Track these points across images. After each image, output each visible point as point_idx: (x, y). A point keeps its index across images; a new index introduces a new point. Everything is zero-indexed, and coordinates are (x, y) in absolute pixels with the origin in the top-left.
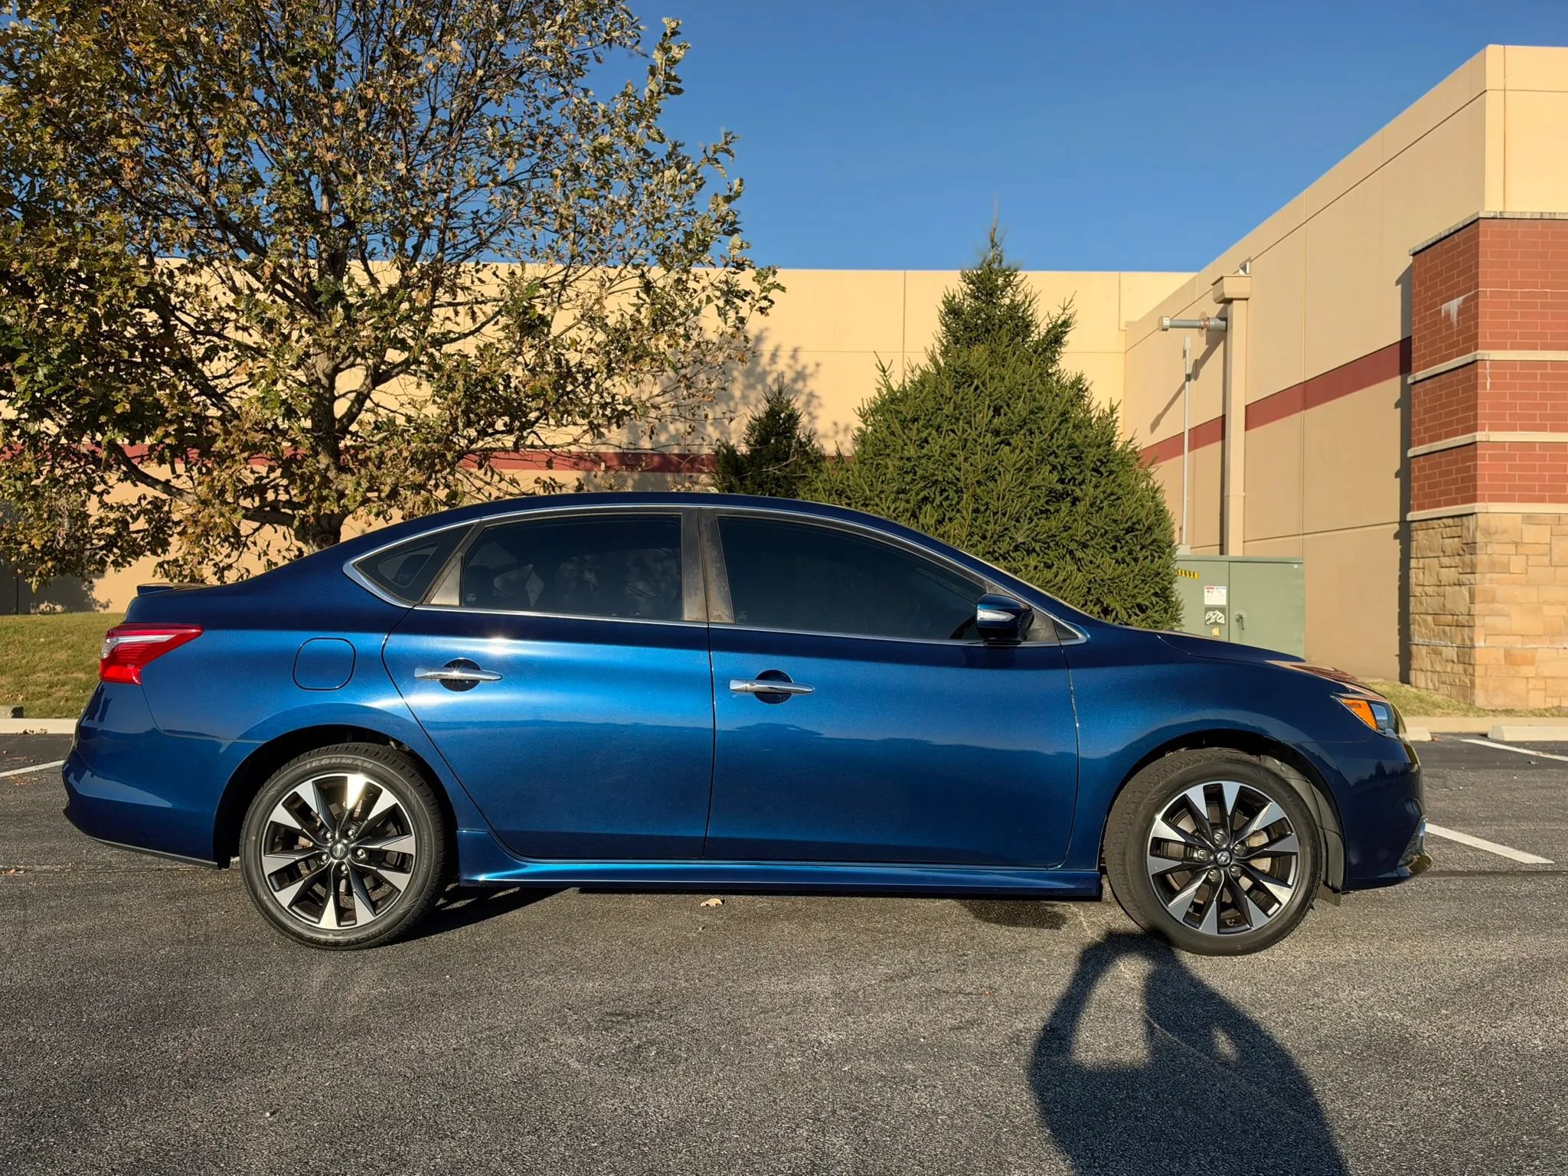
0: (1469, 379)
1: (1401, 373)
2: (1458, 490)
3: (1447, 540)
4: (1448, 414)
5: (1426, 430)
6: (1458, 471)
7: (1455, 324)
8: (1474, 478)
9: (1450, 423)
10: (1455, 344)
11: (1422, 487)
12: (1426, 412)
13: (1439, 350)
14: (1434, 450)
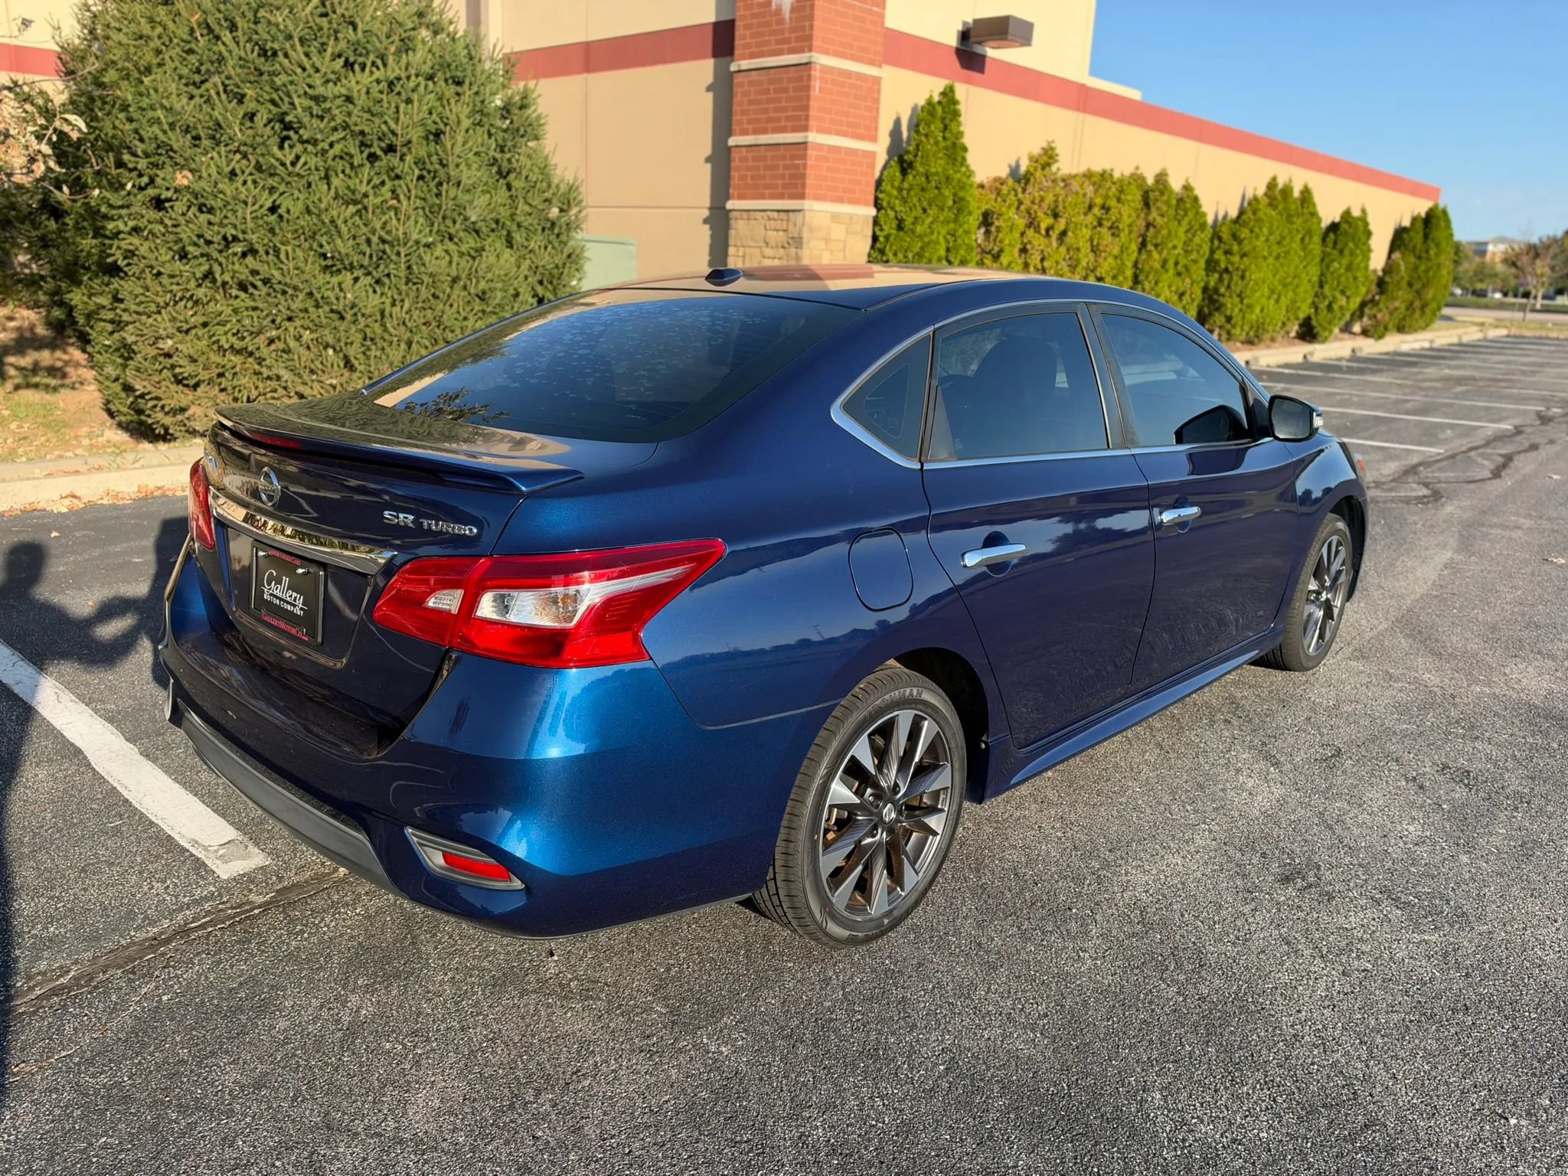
0: (801, 79)
1: (716, 54)
3: (770, 233)
4: (776, 110)
5: (749, 122)
6: (786, 167)
7: (787, 20)
8: (803, 176)
9: (778, 120)
10: (787, 41)
11: (742, 178)
12: (751, 102)
13: (767, 43)
14: (759, 142)
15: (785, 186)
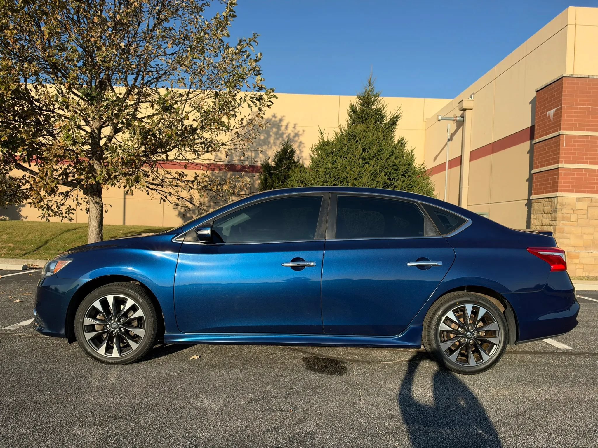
0: (556, 142)
1: (530, 138)
2: (551, 187)
3: (545, 208)
4: (548, 156)
5: (539, 163)
6: (551, 179)
7: (552, 120)
8: (557, 182)
9: (549, 160)
10: (552, 128)
11: (536, 186)
12: (539, 155)
13: (546, 130)
14: (542, 171)
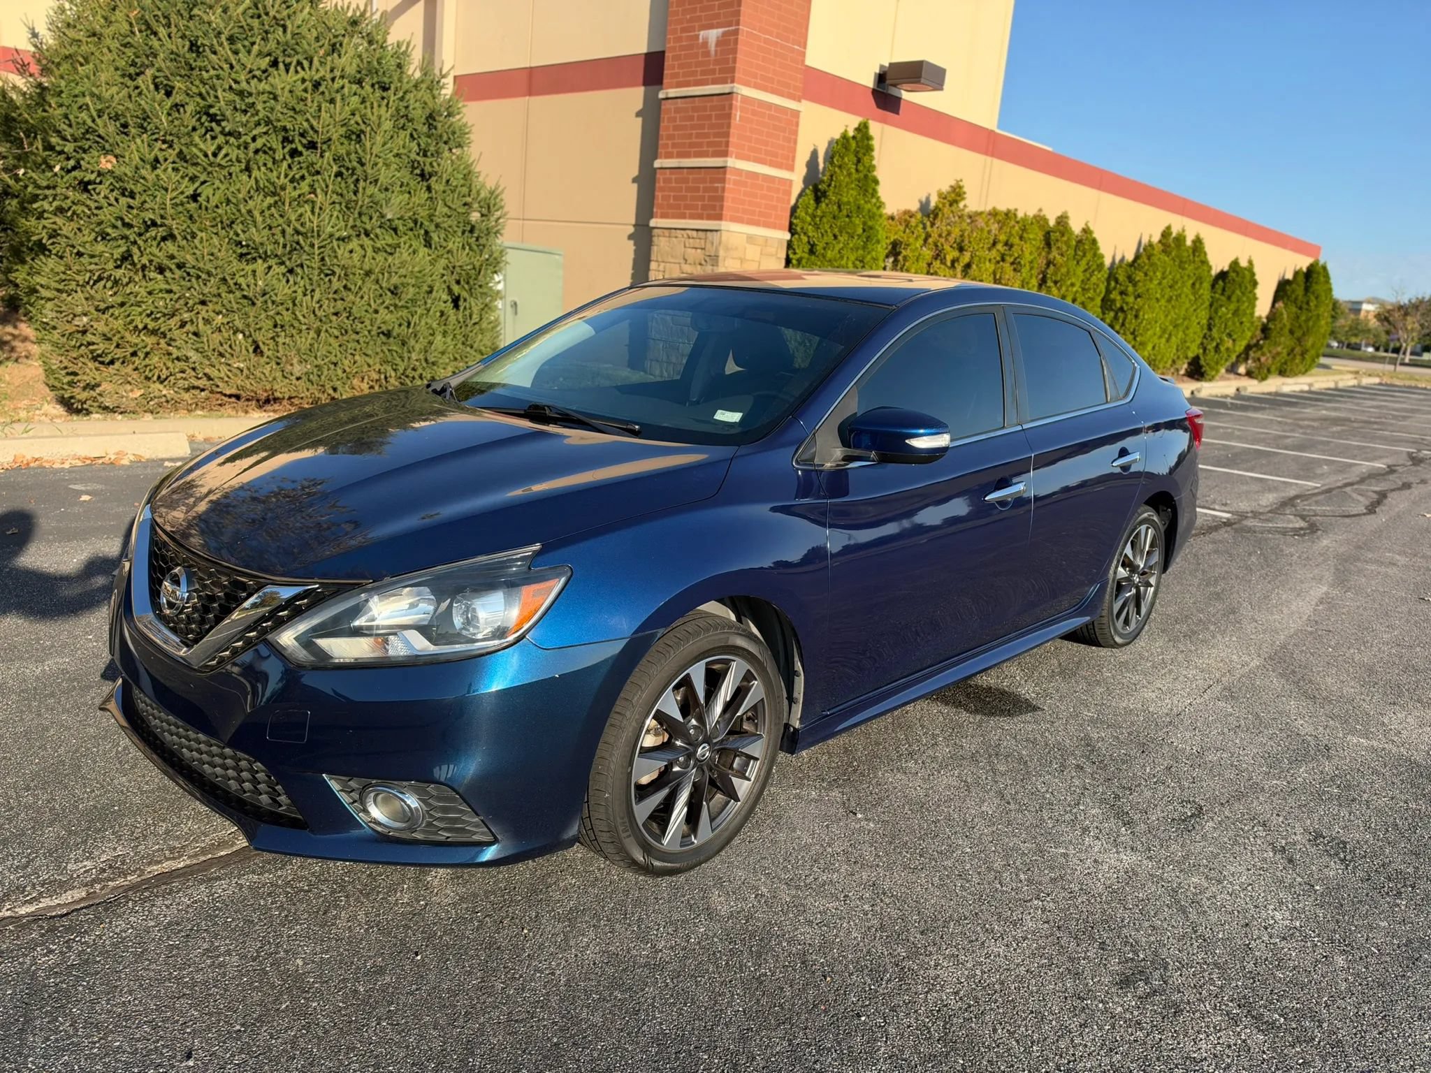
0: (723, 108)
1: (646, 83)
3: (689, 250)
4: (698, 136)
5: (674, 146)
6: (705, 190)
7: (713, 52)
8: (722, 199)
9: (700, 145)
10: (712, 72)
11: (665, 198)
12: (676, 128)
13: (694, 73)
14: (682, 165)
15: (704, 208)
